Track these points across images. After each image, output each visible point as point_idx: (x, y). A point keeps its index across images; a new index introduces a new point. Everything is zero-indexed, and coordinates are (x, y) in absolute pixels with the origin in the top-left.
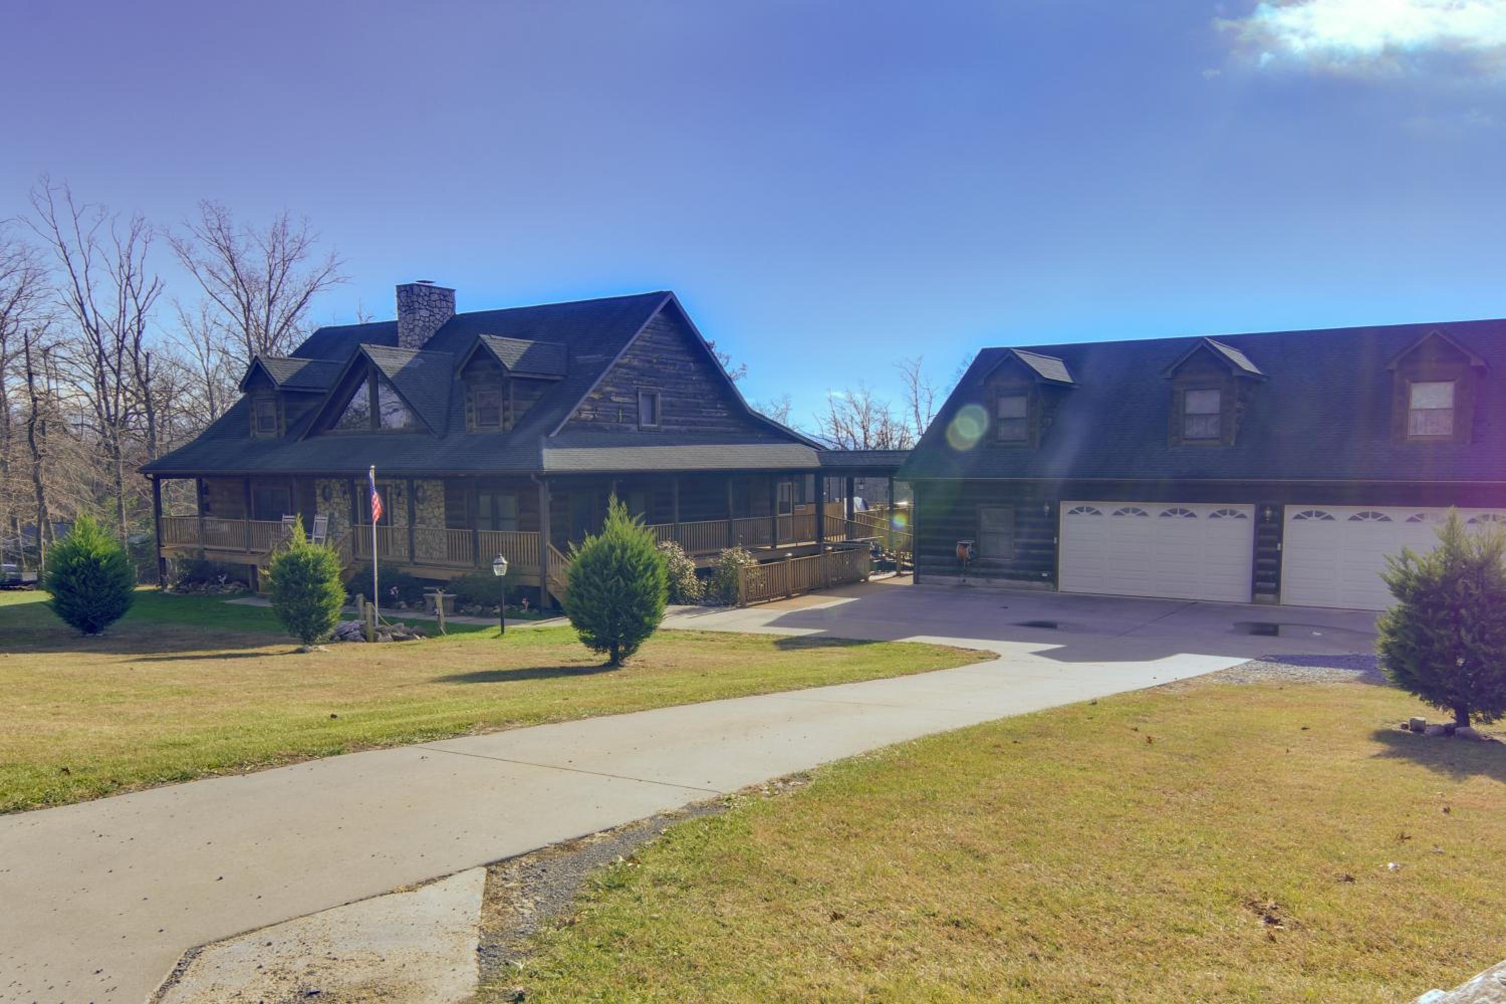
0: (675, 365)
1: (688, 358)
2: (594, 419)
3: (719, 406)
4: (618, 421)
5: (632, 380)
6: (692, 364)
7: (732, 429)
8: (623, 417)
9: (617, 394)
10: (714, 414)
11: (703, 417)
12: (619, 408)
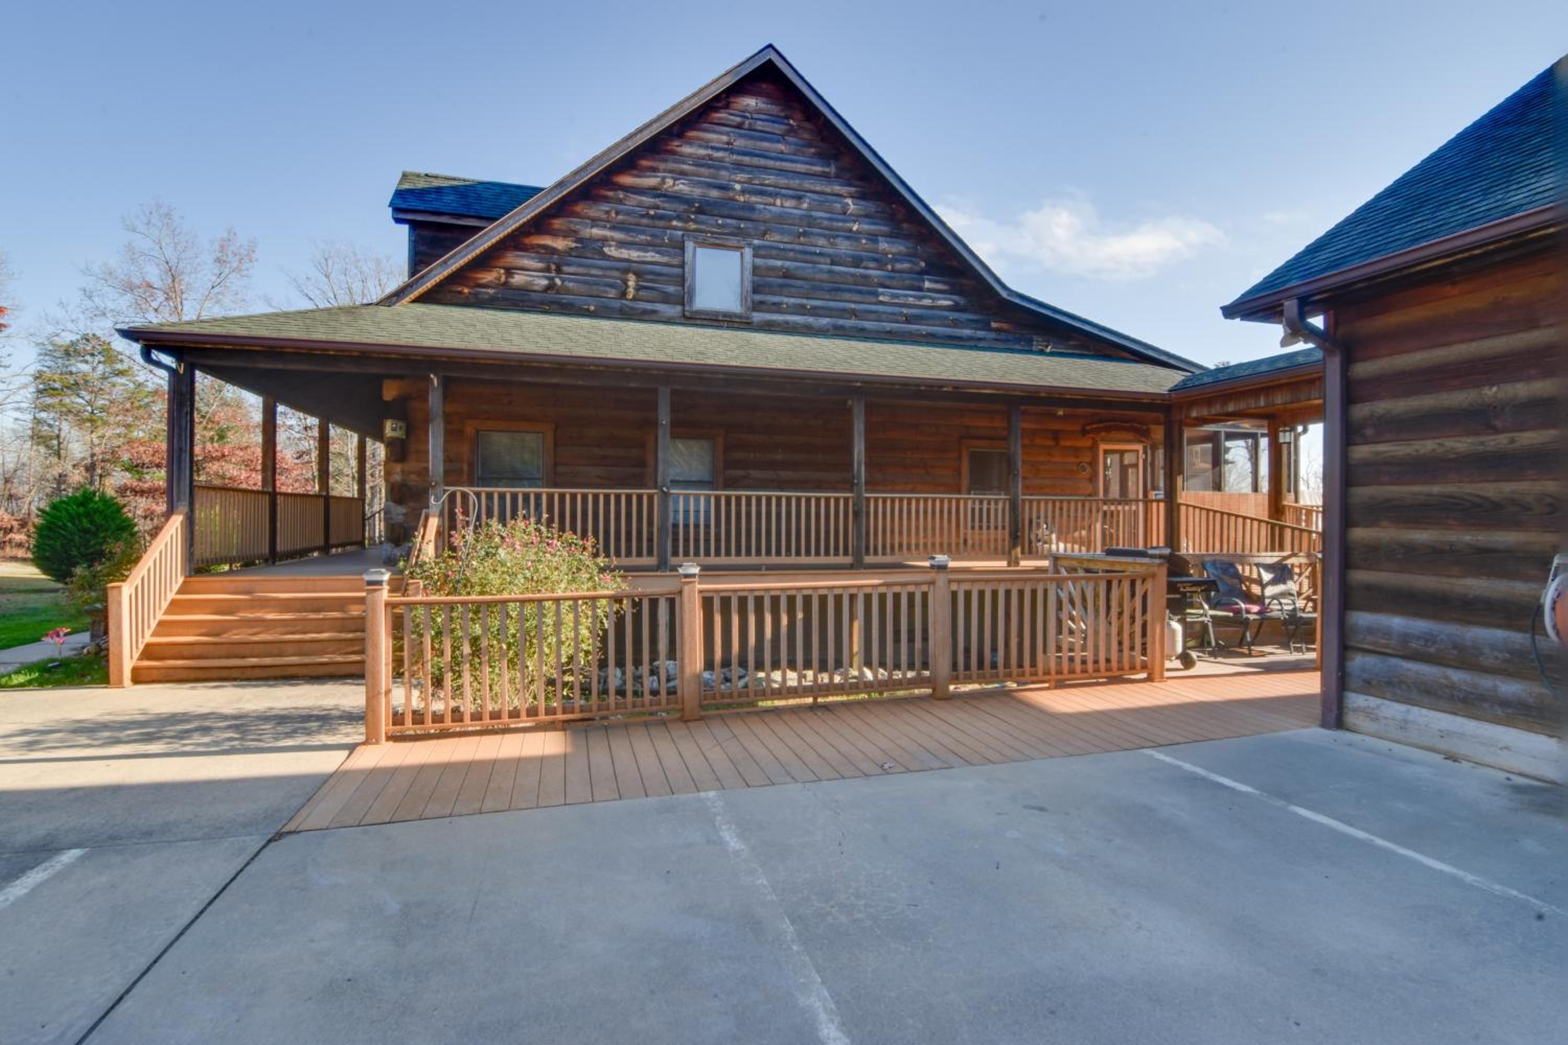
0: (799, 198)
1: (844, 190)
2: (550, 287)
3: (927, 284)
4: (623, 295)
5: (671, 219)
6: (849, 201)
7: (967, 332)
8: (638, 288)
9: (622, 244)
10: (911, 300)
11: (882, 303)
12: (626, 271)
